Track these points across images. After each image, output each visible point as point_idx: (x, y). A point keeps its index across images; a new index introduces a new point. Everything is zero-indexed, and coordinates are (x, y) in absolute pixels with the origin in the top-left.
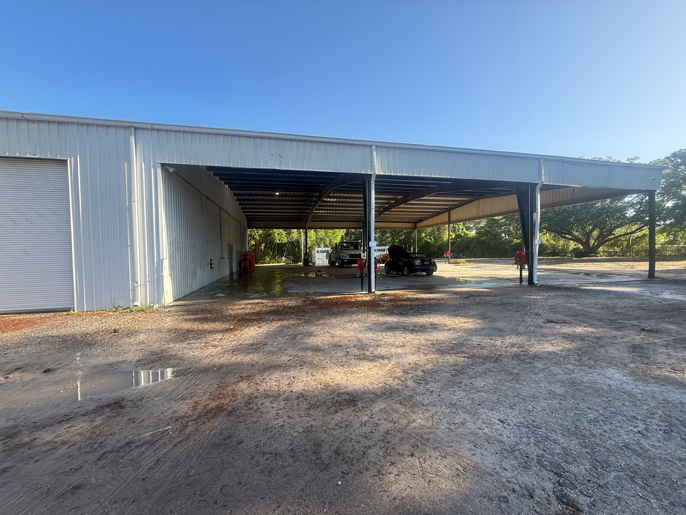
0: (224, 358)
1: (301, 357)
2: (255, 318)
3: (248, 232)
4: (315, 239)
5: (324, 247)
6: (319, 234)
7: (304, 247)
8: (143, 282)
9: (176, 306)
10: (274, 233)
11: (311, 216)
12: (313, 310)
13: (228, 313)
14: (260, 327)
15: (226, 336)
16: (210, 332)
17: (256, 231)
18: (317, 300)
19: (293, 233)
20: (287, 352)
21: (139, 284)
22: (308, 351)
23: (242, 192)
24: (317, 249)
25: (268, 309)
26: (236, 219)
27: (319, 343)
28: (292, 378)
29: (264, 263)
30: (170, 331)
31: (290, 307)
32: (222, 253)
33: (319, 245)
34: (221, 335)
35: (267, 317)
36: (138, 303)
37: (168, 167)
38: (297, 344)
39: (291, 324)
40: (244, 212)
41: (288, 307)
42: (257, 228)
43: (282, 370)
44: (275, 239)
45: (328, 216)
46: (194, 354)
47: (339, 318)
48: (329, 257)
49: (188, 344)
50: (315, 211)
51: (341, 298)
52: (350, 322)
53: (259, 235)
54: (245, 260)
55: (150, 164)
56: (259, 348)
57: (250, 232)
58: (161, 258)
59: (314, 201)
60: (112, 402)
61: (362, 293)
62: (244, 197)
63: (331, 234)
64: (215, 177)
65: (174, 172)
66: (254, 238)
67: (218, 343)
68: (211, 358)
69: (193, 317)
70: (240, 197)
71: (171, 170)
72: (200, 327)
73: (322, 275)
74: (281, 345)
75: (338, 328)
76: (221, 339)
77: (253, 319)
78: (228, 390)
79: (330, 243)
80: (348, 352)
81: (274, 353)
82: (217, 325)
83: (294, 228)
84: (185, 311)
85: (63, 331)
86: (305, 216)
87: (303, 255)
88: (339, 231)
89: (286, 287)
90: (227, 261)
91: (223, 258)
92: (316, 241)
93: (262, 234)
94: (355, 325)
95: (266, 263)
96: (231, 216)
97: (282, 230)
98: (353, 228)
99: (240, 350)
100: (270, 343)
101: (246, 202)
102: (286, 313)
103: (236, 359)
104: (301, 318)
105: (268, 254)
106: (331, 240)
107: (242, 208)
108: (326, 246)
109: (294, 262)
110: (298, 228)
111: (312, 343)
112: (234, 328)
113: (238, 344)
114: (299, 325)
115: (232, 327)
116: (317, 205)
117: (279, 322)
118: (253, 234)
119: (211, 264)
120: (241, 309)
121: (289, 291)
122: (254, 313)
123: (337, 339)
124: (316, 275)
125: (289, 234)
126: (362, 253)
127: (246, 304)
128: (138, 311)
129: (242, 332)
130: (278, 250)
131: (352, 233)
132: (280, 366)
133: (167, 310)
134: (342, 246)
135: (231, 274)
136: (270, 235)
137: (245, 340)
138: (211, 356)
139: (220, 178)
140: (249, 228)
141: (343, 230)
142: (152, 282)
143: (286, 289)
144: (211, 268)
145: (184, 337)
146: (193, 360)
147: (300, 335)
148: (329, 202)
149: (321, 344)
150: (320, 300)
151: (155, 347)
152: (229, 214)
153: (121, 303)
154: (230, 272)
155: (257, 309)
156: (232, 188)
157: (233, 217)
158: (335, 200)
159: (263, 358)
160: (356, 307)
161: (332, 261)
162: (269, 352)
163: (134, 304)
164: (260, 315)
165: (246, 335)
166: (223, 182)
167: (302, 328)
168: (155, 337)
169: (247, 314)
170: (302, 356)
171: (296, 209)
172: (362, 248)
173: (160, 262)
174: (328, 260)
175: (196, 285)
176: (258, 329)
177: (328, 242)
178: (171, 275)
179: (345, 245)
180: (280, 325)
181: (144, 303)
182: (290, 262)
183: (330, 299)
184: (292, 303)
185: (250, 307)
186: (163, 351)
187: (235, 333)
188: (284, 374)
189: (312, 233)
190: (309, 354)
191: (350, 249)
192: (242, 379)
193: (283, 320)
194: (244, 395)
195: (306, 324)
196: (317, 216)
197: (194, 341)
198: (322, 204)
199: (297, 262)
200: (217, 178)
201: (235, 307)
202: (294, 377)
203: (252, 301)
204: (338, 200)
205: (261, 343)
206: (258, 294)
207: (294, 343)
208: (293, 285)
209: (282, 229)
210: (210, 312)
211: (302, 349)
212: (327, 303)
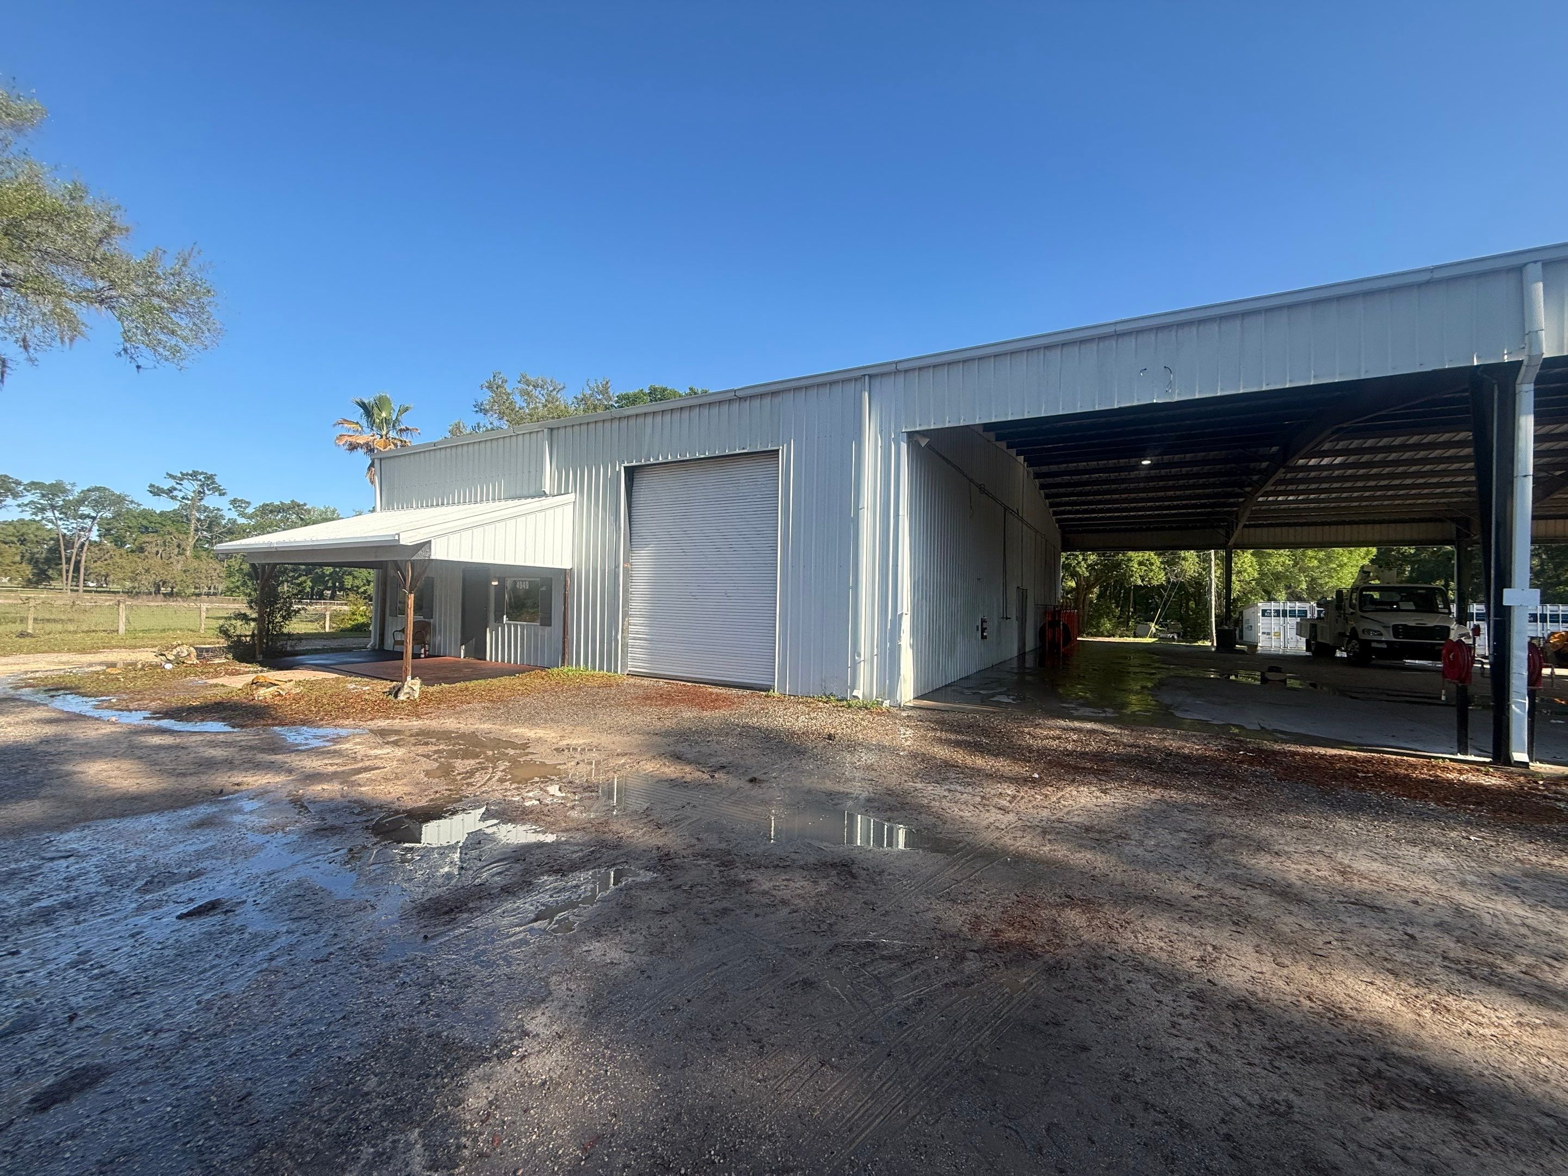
0: (1024, 840)
1: (1234, 901)
2: (1088, 765)
3: (1063, 560)
4: (1256, 575)
5: (1288, 600)
6: (1273, 561)
7: (1219, 596)
8: (868, 656)
9: (920, 708)
10: (1130, 560)
11: (1247, 514)
12: (1261, 777)
13: (1023, 743)
14: (1105, 792)
15: (1026, 792)
16: (989, 776)
17: (1081, 557)
18: (1275, 753)
19: (1184, 559)
20: (1188, 873)
21: (862, 658)
22: (1255, 891)
23: (1054, 468)
24: (1262, 605)
25: (1121, 750)
26: (1037, 532)
27: (1292, 877)
28: (1210, 949)
29: (1096, 636)
30: (914, 756)
31: (1187, 758)
32: (1005, 608)
33: (1268, 593)
34: (1013, 787)
35: (1123, 770)
36: (858, 693)
37: (918, 437)
38: (1218, 861)
39: (1193, 804)
40: (1055, 513)
41: (1177, 754)
42: (1084, 549)
43: (1177, 917)
44: (1132, 576)
45: (1309, 508)
46: (961, 813)
47: (1363, 823)
48: (1310, 629)
49: (950, 791)
50: (1260, 499)
51: (1369, 761)
52: (1413, 843)
53: (1089, 566)
54: (1054, 624)
55: (890, 435)
56: (1108, 842)
57: (1067, 559)
58: (899, 613)
59: (1260, 472)
60: (837, 861)
61: (1460, 757)
62: (1058, 480)
63: (1316, 563)
64: (998, 444)
65: (928, 445)
66: (1074, 575)
67: (1008, 804)
68: (996, 834)
69: (953, 737)
70: (1050, 480)
71: (924, 442)
72: (969, 760)
73: (1284, 681)
74: (1166, 851)
75: (1362, 852)
76: (1014, 797)
77: (1084, 768)
78: (1039, 916)
79: (1312, 590)
80: (1412, 937)
81: (1148, 866)
82: (1001, 765)
83: (1188, 548)
84: (937, 722)
85: (764, 722)
86: (1230, 513)
87: (1213, 620)
88: (1351, 553)
89: (1168, 700)
90: (1015, 624)
91: (1007, 618)
92: (1258, 581)
93: (1097, 564)
94: (1438, 858)
95: (1103, 635)
96: (1027, 524)
97: (1152, 554)
98: (1409, 543)
99: (1058, 833)
100: (1136, 836)
101: (1062, 490)
102: (1176, 770)
103: (1051, 850)
104: (1225, 792)
105: (1108, 614)
106: (1313, 579)
107: (1052, 505)
108: (1294, 596)
109: (1183, 636)
110: (1200, 547)
111: (1266, 872)
112: (1041, 778)
113: (1053, 818)
114: (1217, 811)
115: (1037, 776)
116: (1272, 481)
117: (1157, 791)
118: (1074, 563)
119: (983, 630)
120: (1054, 738)
121: (1178, 714)
122: (1087, 753)
123: (1358, 885)
124: (1264, 680)
125: (1171, 563)
126: (1454, 626)
127: (1064, 729)
128: (860, 708)
129: (1060, 794)
130: (1135, 603)
131: (1406, 559)
132: (1171, 905)
133: (904, 714)
134: (1365, 601)
135: (1022, 655)
136: (1118, 565)
137: (1068, 813)
138: (997, 828)
139: (1008, 443)
140: (1065, 551)
141: (1364, 550)
142: (882, 655)
143: (1168, 707)
144: (983, 637)
145: (940, 774)
146: (962, 826)
147: (1224, 841)
148: (1317, 467)
149: (1299, 883)
150: (1284, 754)
151: (893, 780)
152: (1022, 519)
153: (834, 688)
154: (1019, 650)
155: (1093, 746)
156: (1030, 462)
157: (1030, 527)
158: (1338, 460)
159: (1119, 870)
160: (1438, 801)
161: (1318, 644)
162: (1134, 860)
163: (854, 694)
164: (1104, 760)
165: (1071, 802)
166: (1013, 452)
167: (1229, 820)
168: (889, 762)
169: (1070, 754)
170: (1238, 899)
171: (1198, 497)
172: (1454, 608)
173: (897, 619)
174: (1304, 639)
175: (955, 671)
176: (1099, 794)
177: (1304, 586)
178: (912, 646)
179: (1376, 595)
180: (1159, 797)
181: (867, 693)
182: (1170, 636)
183: (1322, 757)
184: (1192, 747)
185: (1075, 737)
186: (906, 793)
187: (1044, 791)
188: (1186, 928)
189: (1246, 561)
190: (1262, 899)
191: (1398, 610)
192: (1070, 901)
193: (1166, 787)
194: (1080, 942)
195: (1243, 812)
196: (1269, 511)
197: (959, 788)
198: (1289, 476)
199: (1192, 637)
200: (1003, 445)
201: (1038, 731)
202: (1214, 948)
203: (1077, 724)
204: (1352, 459)
205: (1110, 832)
206: (1092, 710)
207: (1207, 857)
208: (1189, 700)
209: (1152, 550)
210: (985, 732)
211: (1234, 879)
212: (1316, 768)
